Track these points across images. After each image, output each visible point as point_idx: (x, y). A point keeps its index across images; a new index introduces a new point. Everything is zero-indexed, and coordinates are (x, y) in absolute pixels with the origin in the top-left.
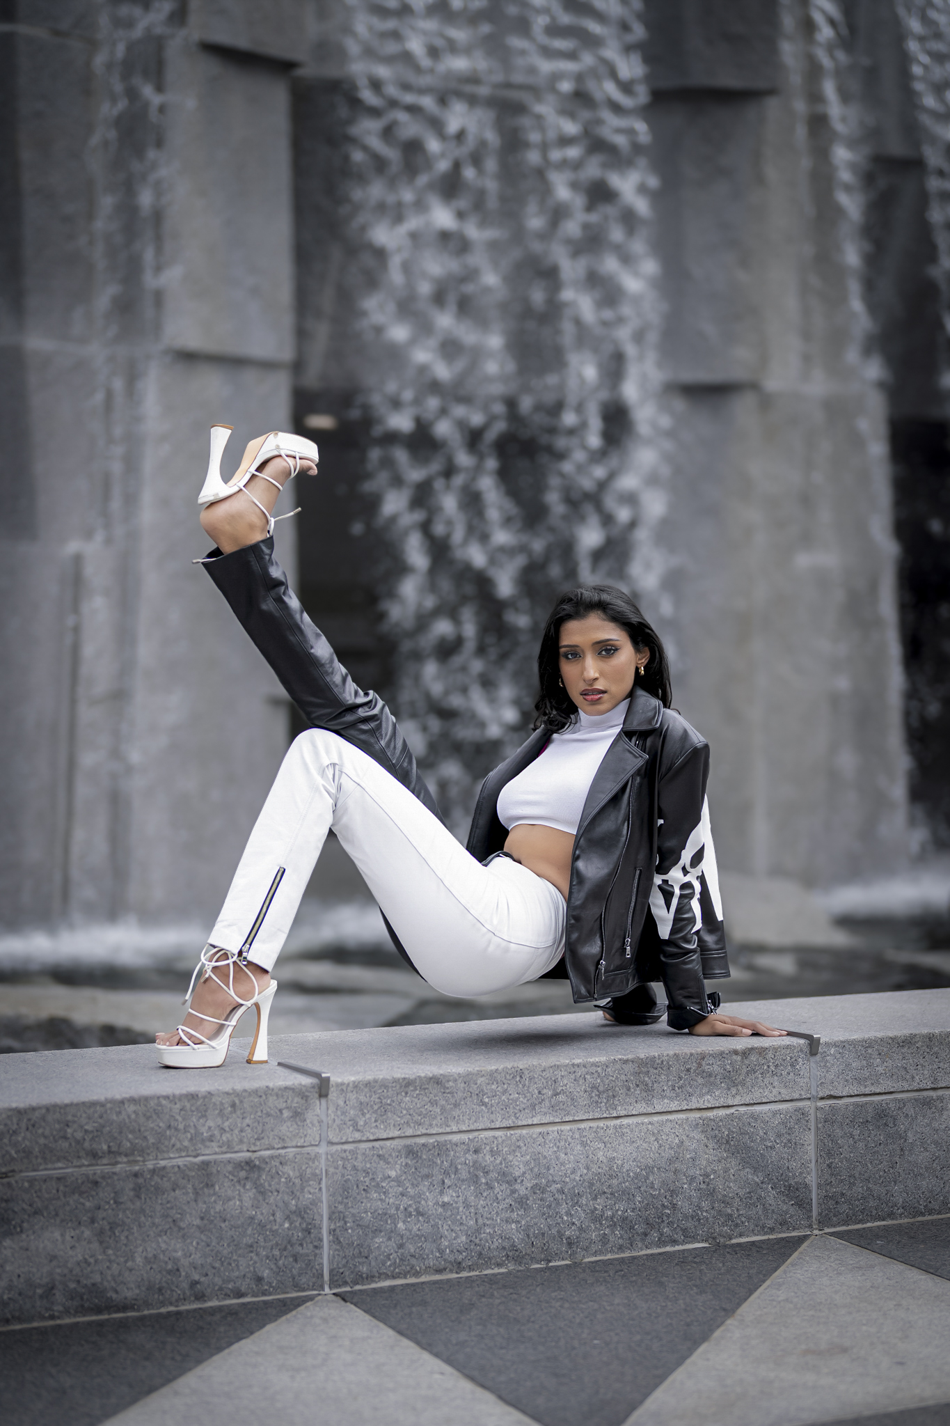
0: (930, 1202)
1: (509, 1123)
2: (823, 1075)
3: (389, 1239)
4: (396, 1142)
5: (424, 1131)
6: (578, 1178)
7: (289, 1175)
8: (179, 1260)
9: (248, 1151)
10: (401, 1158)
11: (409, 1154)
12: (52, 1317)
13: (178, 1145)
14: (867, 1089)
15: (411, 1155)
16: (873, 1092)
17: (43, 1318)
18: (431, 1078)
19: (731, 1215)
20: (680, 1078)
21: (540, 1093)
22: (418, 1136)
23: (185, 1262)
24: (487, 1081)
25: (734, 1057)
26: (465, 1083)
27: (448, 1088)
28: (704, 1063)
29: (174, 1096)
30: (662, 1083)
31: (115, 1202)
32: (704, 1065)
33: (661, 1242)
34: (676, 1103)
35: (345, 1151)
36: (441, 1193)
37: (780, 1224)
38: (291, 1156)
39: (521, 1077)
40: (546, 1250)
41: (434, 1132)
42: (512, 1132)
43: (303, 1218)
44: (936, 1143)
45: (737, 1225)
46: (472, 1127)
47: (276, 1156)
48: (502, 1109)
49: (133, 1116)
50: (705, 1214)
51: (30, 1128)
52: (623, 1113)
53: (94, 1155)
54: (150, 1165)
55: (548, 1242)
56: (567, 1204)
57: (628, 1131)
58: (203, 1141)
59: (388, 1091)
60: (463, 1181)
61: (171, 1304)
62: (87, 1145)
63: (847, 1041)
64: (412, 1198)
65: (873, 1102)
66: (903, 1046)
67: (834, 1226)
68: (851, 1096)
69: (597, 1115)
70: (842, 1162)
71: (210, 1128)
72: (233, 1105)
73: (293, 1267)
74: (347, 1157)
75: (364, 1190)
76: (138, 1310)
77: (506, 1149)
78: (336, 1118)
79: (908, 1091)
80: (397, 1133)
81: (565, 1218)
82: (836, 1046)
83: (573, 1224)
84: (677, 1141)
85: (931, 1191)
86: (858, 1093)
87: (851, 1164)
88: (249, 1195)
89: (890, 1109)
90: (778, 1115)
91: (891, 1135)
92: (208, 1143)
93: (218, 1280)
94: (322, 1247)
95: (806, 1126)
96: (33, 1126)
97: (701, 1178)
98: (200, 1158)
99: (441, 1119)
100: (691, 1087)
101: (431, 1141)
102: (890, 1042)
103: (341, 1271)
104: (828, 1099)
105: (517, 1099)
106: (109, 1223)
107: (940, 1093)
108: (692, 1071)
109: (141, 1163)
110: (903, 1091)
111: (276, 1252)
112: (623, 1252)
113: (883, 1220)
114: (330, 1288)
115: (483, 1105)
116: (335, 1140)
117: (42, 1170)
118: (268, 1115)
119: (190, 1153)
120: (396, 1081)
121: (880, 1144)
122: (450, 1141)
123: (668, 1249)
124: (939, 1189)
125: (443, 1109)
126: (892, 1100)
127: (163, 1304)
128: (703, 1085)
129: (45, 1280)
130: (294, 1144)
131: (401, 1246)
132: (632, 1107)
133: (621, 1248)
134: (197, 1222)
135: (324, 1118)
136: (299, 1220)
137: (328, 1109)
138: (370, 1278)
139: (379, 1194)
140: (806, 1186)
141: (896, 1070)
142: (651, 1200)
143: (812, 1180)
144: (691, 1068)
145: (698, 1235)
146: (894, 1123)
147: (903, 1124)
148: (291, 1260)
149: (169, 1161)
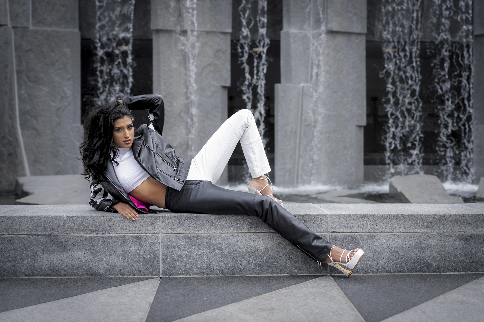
0: (372, 269)
1: (221, 232)
2: (332, 225)
3: (181, 263)
4: (184, 234)
5: (193, 232)
6: (244, 250)
7: (150, 242)
8: (116, 263)
9: (137, 233)
10: (186, 239)
11: (188, 238)
12: (78, 276)
13: (116, 230)
14: (349, 230)
17: (76, 276)
19: (298, 267)
21: (232, 223)
22: (191, 233)
23: (117, 264)
25: (300, 217)
27: (201, 220)
31: (97, 245)
33: (272, 273)
35: (168, 236)
36: (198, 251)
37: (316, 271)
38: (150, 236)
40: (233, 271)
41: (196, 233)
42: (222, 235)
43: (154, 254)
44: (375, 250)
45: (299, 270)
46: (209, 232)
47: (146, 236)
48: (219, 227)
49: (103, 221)
50: (288, 265)
51: (73, 222)
53: (91, 231)
54: (108, 235)
55: (233, 269)
56: (240, 258)
57: (262, 237)
58: (124, 229)
59: (181, 219)
60: (206, 248)
61: (113, 275)
62: (89, 228)
63: (342, 215)
64: (189, 251)
65: (351, 235)
66: (363, 217)
68: (343, 232)
69: (251, 232)
71: (126, 226)
73: (150, 268)
75: (173, 248)
76: (103, 276)
77: (220, 239)
78: (165, 226)
79: (364, 232)
80: (184, 232)
81: (240, 262)
82: (337, 216)
83: (242, 264)
85: (373, 266)
86: (346, 231)
88: (137, 246)
89: (357, 237)
92: (125, 230)
93: (127, 270)
94: (160, 263)
96: (74, 221)
97: (287, 254)
98: (123, 234)
99: (199, 229)
101: (195, 235)
102: (358, 216)
103: (166, 271)
104: (334, 232)
105: (224, 225)
106: (95, 251)
107: (377, 234)
109: (105, 234)
110: (363, 232)
111: (145, 264)
112: (259, 274)
114: (162, 276)
116: (164, 232)
117: (76, 234)
119: (120, 233)
122: (201, 236)
123: (275, 275)
124: (376, 265)
125: (199, 226)
126: (358, 235)
127: (111, 275)
129: (76, 265)
130: (152, 232)
131: (185, 266)
133: (258, 273)
134: (122, 253)
135: (161, 226)
136: (153, 255)
138: (175, 274)
139: (178, 249)
141: (360, 225)
142: (269, 259)
145: (286, 272)
146: (359, 242)
147: (362, 243)
148: (150, 266)
149: (113, 234)
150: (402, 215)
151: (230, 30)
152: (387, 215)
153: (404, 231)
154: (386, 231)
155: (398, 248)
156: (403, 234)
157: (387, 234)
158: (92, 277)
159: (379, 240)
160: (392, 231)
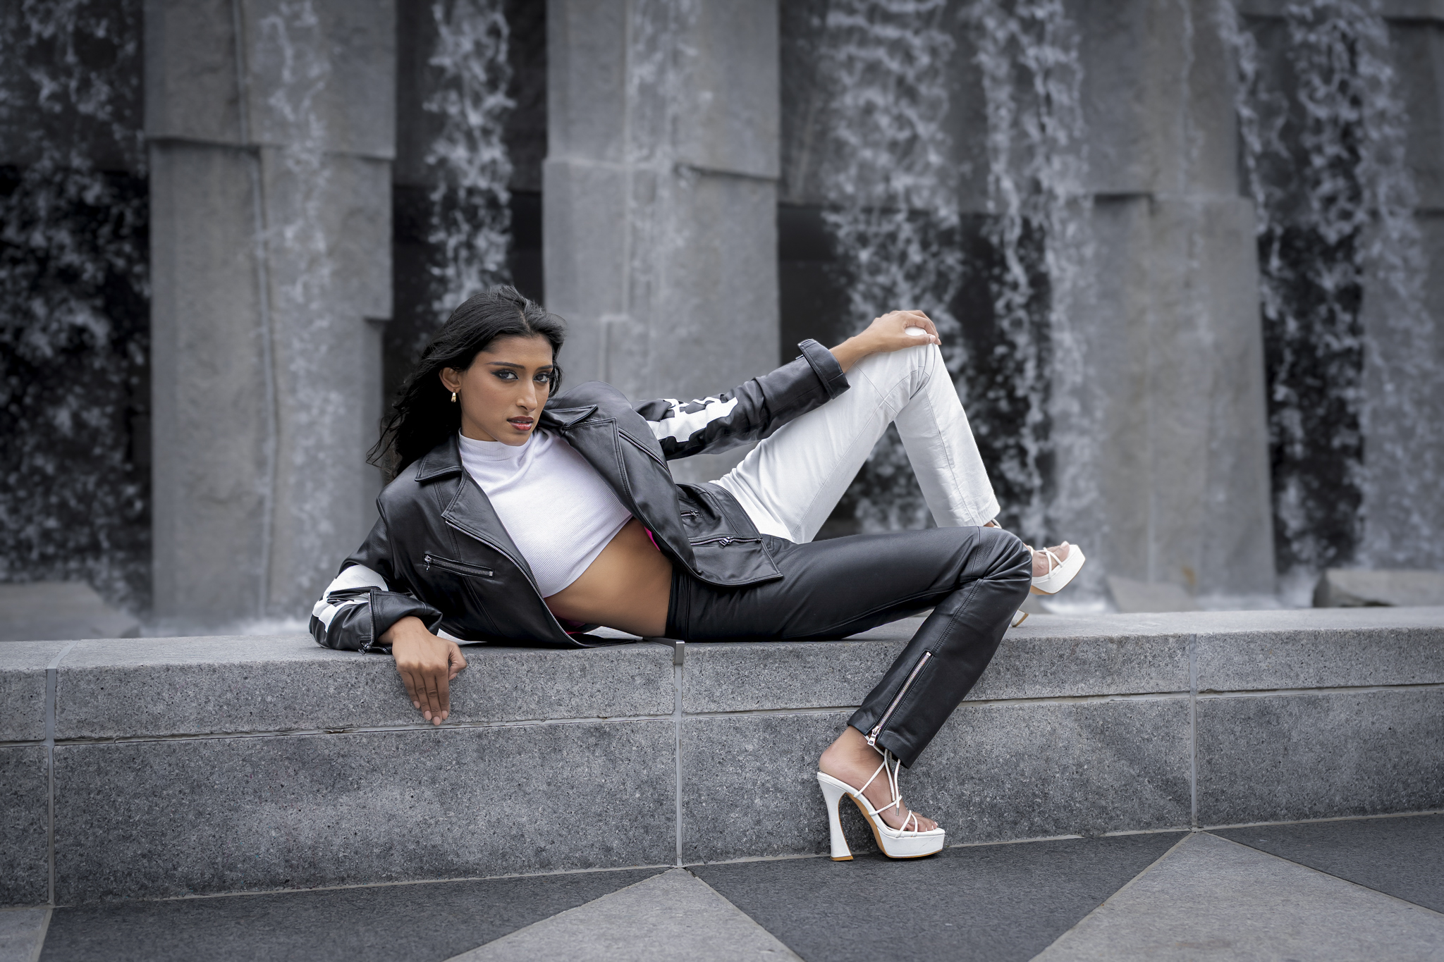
0: (1315, 804)
2: (1203, 668)
3: (746, 814)
4: (754, 715)
5: (783, 706)
6: (944, 762)
7: (640, 744)
8: (524, 826)
9: (598, 717)
10: (759, 731)
11: (767, 728)
12: (390, 878)
13: (525, 708)
14: (1249, 685)
15: (769, 729)
16: (1255, 688)
17: (380, 879)
19: (1106, 808)
20: (1053, 664)
22: (777, 710)
23: (530, 828)
24: (850, 658)
25: (1110, 645)
27: (809, 663)
28: (1077, 650)
30: (1034, 668)
31: (458, 763)
32: (1078, 652)
33: (1032, 832)
34: (1049, 689)
35: (700, 722)
36: (801, 770)
37: (1158, 819)
38: (643, 723)
39: (885, 654)
41: (794, 707)
43: (655, 789)
44: (1322, 744)
45: (1111, 818)
46: (834, 704)
47: (627, 724)
50: (1078, 805)
52: (992, 697)
54: (495, 726)
56: (933, 787)
57: (997, 715)
58: (551, 704)
59: (745, 663)
61: (515, 870)
63: (1230, 635)
64: (769, 773)
65: (1256, 698)
66: (1287, 643)
67: (1214, 824)
68: (1232, 691)
70: (1222, 759)
71: (558, 691)
72: (583, 669)
73: (644, 839)
74: (702, 727)
75: (719, 762)
76: (480, 875)
78: (691, 687)
79: (1292, 689)
80: (755, 706)
81: (931, 802)
83: (940, 808)
84: (1049, 728)
85: (1316, 794)
86: (1240, 688)
87: (1232, 761)
88: (599, 762)
89: (1273, 706)
90: (1156, 707)
91: (1275, 733)
92: (556, 707)
93: (563, 848)
94: (675, 819)
95: (1185, 720)
96: (373, 681)
97: (1074, 768)
98: (548, 722)
99: (802, 694)
100: (1064, 674)
101: (791, 716)
102: (1274, 637)
103: (695, 845)
104: (1208, 692)
106: (451, 784)
107: (1326, 692)
108: (1065, 657)
109: (485, 725)
110: (1287, 689)
111: (626, 823)
112: (992, 840)
113: (1266, 820)
114: (683, 862)
116: (690, 710)
117: (381, 726)
118: (620, 681)
119: (537, 716)
121: (1263, 741)
122: (810, 717)
123: (1039, 839)
124: (1325, 792)
125: (803, 684)
126: (1276, 697)
127: (506, 870)
128: (1077, 672)
129: (382, 840)
130: (646, 712)
131: (759, 822)
132: (1002, 692)
133: (989, 836)
134: (545, 787)
135: (678, 687)
136: (651, 790)
137: (683, 677)
138: (725, 853)
139: (736, 767)
140: (1185, 782)
141: (1280, 667)
142: (1021, 788)
143: (1191, 775)
144: (1064, 655)
145: (1071, 826)
146: (1277, 721)
147: (1287, 722)
148: (642, 831)
149: (515, 723)
150: (1392, 631)
152: (1352, 634)
153: (1399, 682)
154: (1349, 684)
155: (1383, 735)
156: (1396, 690)
157: (1352, 692)
158: (438, 881)
159: (1331, 713)
160: (1367, 684)
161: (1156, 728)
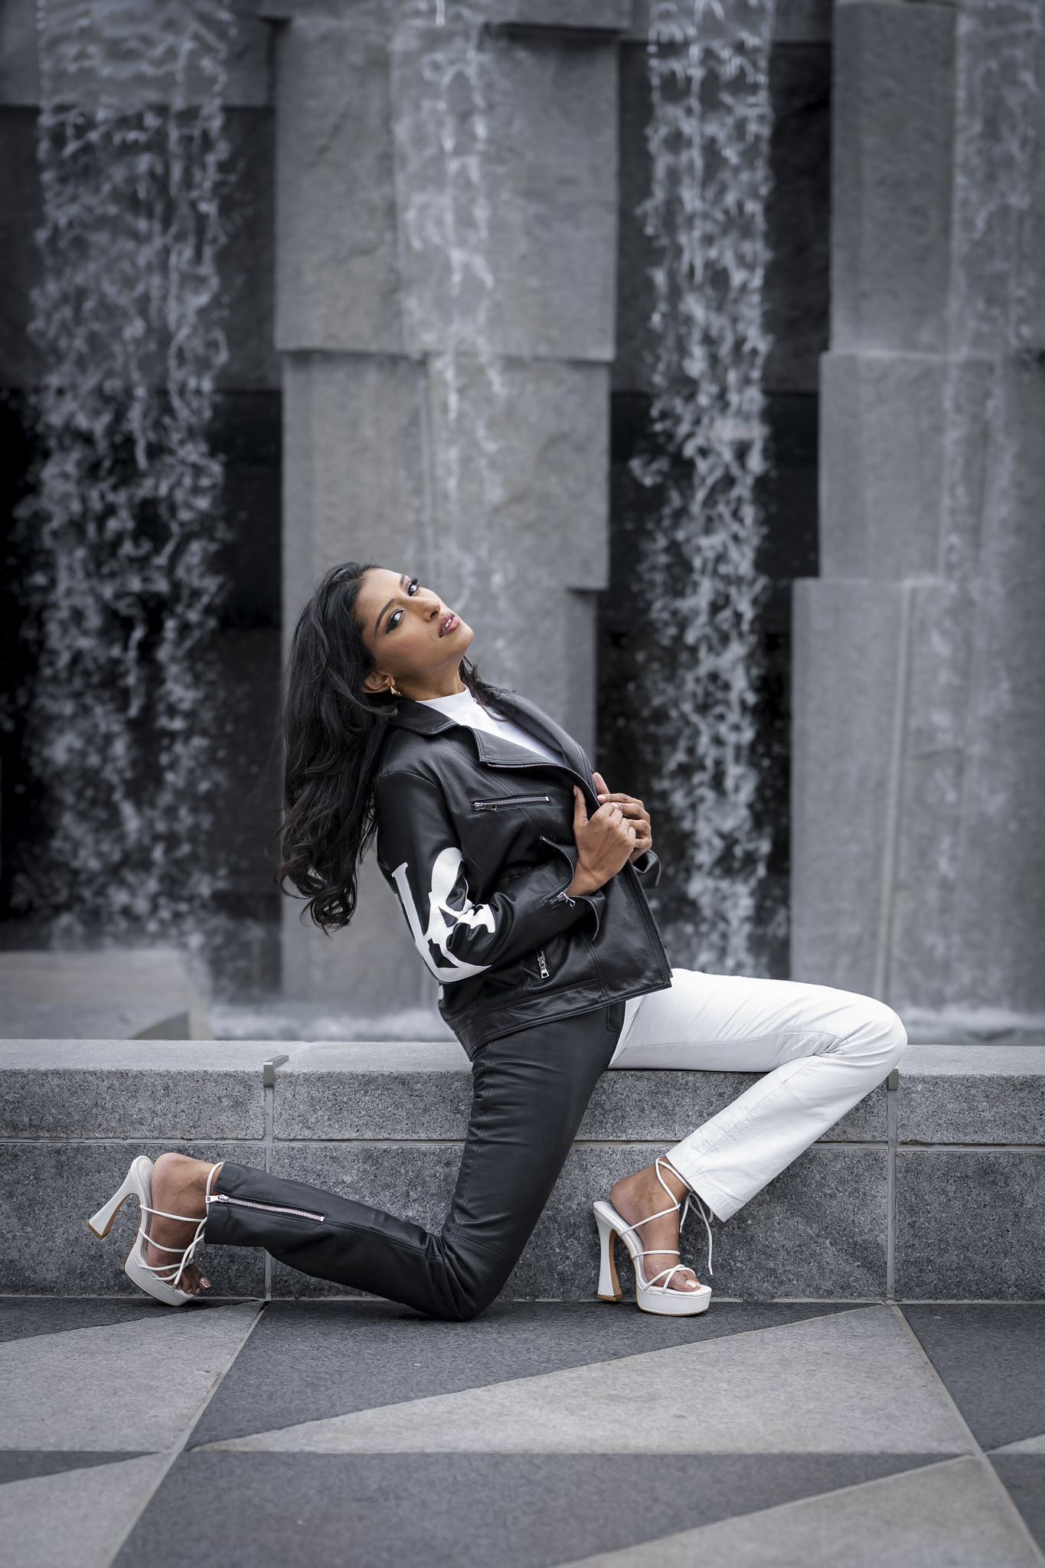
2: (905, 1115)
4: (352, 1145)
5: (386, 1136)
6: (574, 1207)
9: (183, 1138)
10: (359, 1162)
13: (105, 1125)
14: (968, 1137)
15: (371, 1161)
16: (976, 1142)
18: (396, 1078)
19: (775, 1270)
22: (379, 1140)
26: (437, 1087)
27: (416, 1091)
29: (102, 1072)
30: (686, 1108)
31: (35, 1178)
35: (293, 1149)
36: (405, 1206)
37: (842, 1288)
38: (230, 1147)
40: (533, 1284)
41: (399, 1138)
45: (781, 1283)
46: (444, 1137)
47: (213, 1147)
49: (57, 1090)
50: (739, 1265)
52: (634, 1137)
53: (14, 1127)
54: (74, 1143)
55: (534, 1275)
56: (560, 1234)
58: (132, 1122)
59: (344, 1088)
60: (433, 1195)
61: (94, 1292)
63: (943, 1079)
65: (976, 1153)
66: (1021, 1089)
67: (917, 1299)
68: (946, 1144)
70: (930, 1223)
71: (140, 1110)
72: (166, 1088)
73: (229, 1268)
74: (295, 1155)
76: (58, 1293)
78: (283, 1112)
79: (1027, 1145)
80: (354, 1135)
82: (925, 1082)
83: (568, 1258)
86: (955, 1141)
87: (943, 1226)
89: (1000, 1164)
91: (1000, 1197)
92: (137, 1126)
95: (880, 1175)
98: (129, 1141)
99: (407, 1124)
101: (395, 1147)
102: (1003, 1082)
104: (912, 1144)
106: (29, 1199)
108: (726, 1096)
109: (64, 1140)
110: (1020, 1145)
113: (987, 1298)
114: (272, 1296)
115: (458, 1113)
116: (281, 1136)
118: (206, 1102)
119: (118, 1135)
120: (353, 1076)
121: (985, 1205)
122: (417, 1150)
125: (409, 1114)
126: (1004, 1154)
127: (84, 1290)
132: (646, 1132)
135: (270, 1111)
137: (274, 1101)
140: (878, 1246)
141: (1011, 1118)
143: (888, 1239)
144: (724, 1093)
145: (730, 1288)
146: (1005, 1182)
147: (1019, 1184)
148: (228, 1260)
149: (95, 1141)
151: (606, 352)
158: (15, 1296)
161: (842, 1181)
